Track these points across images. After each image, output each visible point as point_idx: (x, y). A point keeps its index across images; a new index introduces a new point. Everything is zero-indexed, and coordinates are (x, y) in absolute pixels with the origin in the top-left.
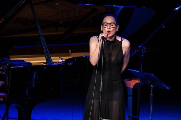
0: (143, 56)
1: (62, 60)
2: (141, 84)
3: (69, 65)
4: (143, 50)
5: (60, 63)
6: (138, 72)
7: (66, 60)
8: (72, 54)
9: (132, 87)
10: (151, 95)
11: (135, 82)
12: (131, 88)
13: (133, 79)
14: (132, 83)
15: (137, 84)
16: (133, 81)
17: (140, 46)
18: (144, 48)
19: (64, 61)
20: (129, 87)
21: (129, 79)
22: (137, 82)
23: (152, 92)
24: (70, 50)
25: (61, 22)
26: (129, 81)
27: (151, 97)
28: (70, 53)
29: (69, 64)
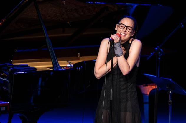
0: (160, 59)
1: (70, 64)
2: (158, 90)
3: (78, 70)
4: (160, 52)
5: (68, 68)
6: (155, 76)
7: (74, 65)
8: (81, 57)
9: (148, 93)
10: (170, 102)
11: (152, 87)
12: (147, 95)
13: (150, 85)
14: (148, 90)
15: (154, 90)
16: (149, 86)
17: (156, 48)
18: (161, 50)
19: (72, 65)
20: (145, 93)
21: (144, 85)
22: (154, 87)
23: (170, 98)
24: (79, 54)
25: (68, 22)
26: (144, 87)
27: (169, 104)
28: (79, 57)
29: (78, 68)
